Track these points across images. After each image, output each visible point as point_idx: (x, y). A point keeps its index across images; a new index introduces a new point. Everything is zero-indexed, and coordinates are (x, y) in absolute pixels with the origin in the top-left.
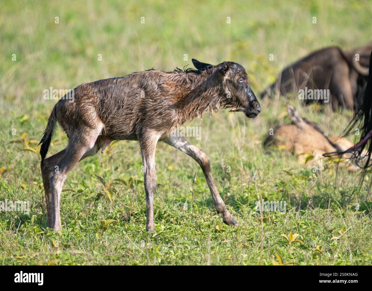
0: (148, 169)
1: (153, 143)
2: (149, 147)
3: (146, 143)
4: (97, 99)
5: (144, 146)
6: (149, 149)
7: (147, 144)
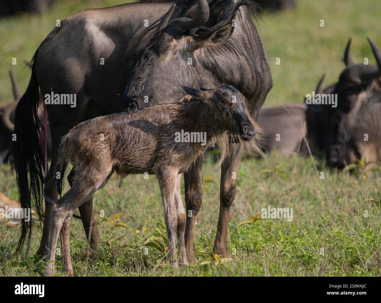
0: (169, 207)
1: (173, 181)
2: (170, 185)
3: (165, 182)
4: (113, 135)
5: (164, 185)
6: (170, 186)
7: (167, 182)
